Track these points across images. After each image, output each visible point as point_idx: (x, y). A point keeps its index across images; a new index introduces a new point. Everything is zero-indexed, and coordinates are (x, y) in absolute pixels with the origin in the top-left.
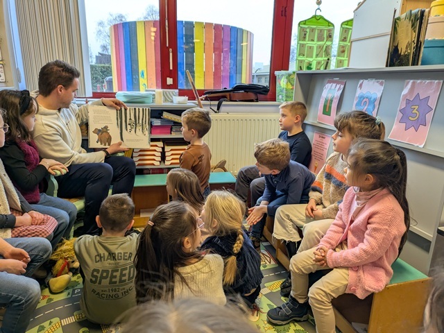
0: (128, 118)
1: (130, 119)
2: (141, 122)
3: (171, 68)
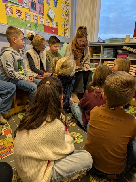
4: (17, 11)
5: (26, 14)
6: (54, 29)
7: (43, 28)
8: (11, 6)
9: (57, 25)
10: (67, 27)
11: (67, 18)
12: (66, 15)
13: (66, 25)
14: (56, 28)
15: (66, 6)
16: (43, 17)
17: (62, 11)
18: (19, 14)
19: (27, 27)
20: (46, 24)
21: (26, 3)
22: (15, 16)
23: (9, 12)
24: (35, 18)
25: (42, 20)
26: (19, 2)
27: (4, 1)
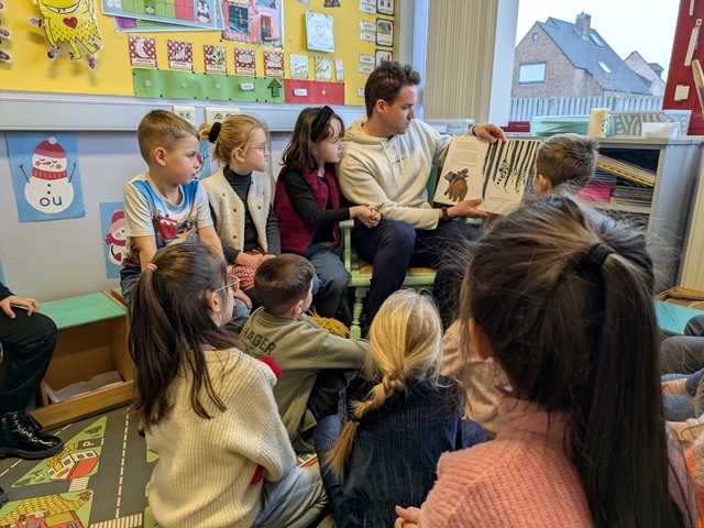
0: (503, 158)
1: (505, 161)
2: (518, 167)
3: (688, 62)
4: (173, 48)
5: (208, 50)
6: (327, 85)
9: (340, 71)
11: (386, 39)
12: (384, 28)
14: (334, 80)
16: (277, 50)
17: (365, 16)
18: (181, 55)
20: (292, 75)
21: (207, 16)
22: (163, 66)
23: (143, 54)
25: (274, 62)
26: (178, 18)
27: (124, 22)
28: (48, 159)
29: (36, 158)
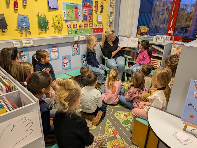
3: (171, 26)
4: (74, 25)
5: (80, 25)
6: (100, 29)
7: (92, 31)
8: (70, 23)
9: (103, 26)
10: (112, 24)
11: (112, 17)
12: (111, 15)
13: (111, 23)
14: (102, 28)
15: (111, 8)
16: (92, 23)
17: (108, 14)
18: (75, 26)
19: (80, 33)
20: (94, 27)
21: (80, 18)
22: (72, 29)
23: (69, 27)
24: (86, 26)
25: (91, 25)
26: (75, 19)
27: (66, 21)
28: (54, 49)
29: (52, 48)
